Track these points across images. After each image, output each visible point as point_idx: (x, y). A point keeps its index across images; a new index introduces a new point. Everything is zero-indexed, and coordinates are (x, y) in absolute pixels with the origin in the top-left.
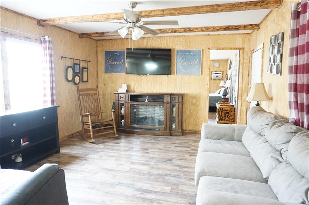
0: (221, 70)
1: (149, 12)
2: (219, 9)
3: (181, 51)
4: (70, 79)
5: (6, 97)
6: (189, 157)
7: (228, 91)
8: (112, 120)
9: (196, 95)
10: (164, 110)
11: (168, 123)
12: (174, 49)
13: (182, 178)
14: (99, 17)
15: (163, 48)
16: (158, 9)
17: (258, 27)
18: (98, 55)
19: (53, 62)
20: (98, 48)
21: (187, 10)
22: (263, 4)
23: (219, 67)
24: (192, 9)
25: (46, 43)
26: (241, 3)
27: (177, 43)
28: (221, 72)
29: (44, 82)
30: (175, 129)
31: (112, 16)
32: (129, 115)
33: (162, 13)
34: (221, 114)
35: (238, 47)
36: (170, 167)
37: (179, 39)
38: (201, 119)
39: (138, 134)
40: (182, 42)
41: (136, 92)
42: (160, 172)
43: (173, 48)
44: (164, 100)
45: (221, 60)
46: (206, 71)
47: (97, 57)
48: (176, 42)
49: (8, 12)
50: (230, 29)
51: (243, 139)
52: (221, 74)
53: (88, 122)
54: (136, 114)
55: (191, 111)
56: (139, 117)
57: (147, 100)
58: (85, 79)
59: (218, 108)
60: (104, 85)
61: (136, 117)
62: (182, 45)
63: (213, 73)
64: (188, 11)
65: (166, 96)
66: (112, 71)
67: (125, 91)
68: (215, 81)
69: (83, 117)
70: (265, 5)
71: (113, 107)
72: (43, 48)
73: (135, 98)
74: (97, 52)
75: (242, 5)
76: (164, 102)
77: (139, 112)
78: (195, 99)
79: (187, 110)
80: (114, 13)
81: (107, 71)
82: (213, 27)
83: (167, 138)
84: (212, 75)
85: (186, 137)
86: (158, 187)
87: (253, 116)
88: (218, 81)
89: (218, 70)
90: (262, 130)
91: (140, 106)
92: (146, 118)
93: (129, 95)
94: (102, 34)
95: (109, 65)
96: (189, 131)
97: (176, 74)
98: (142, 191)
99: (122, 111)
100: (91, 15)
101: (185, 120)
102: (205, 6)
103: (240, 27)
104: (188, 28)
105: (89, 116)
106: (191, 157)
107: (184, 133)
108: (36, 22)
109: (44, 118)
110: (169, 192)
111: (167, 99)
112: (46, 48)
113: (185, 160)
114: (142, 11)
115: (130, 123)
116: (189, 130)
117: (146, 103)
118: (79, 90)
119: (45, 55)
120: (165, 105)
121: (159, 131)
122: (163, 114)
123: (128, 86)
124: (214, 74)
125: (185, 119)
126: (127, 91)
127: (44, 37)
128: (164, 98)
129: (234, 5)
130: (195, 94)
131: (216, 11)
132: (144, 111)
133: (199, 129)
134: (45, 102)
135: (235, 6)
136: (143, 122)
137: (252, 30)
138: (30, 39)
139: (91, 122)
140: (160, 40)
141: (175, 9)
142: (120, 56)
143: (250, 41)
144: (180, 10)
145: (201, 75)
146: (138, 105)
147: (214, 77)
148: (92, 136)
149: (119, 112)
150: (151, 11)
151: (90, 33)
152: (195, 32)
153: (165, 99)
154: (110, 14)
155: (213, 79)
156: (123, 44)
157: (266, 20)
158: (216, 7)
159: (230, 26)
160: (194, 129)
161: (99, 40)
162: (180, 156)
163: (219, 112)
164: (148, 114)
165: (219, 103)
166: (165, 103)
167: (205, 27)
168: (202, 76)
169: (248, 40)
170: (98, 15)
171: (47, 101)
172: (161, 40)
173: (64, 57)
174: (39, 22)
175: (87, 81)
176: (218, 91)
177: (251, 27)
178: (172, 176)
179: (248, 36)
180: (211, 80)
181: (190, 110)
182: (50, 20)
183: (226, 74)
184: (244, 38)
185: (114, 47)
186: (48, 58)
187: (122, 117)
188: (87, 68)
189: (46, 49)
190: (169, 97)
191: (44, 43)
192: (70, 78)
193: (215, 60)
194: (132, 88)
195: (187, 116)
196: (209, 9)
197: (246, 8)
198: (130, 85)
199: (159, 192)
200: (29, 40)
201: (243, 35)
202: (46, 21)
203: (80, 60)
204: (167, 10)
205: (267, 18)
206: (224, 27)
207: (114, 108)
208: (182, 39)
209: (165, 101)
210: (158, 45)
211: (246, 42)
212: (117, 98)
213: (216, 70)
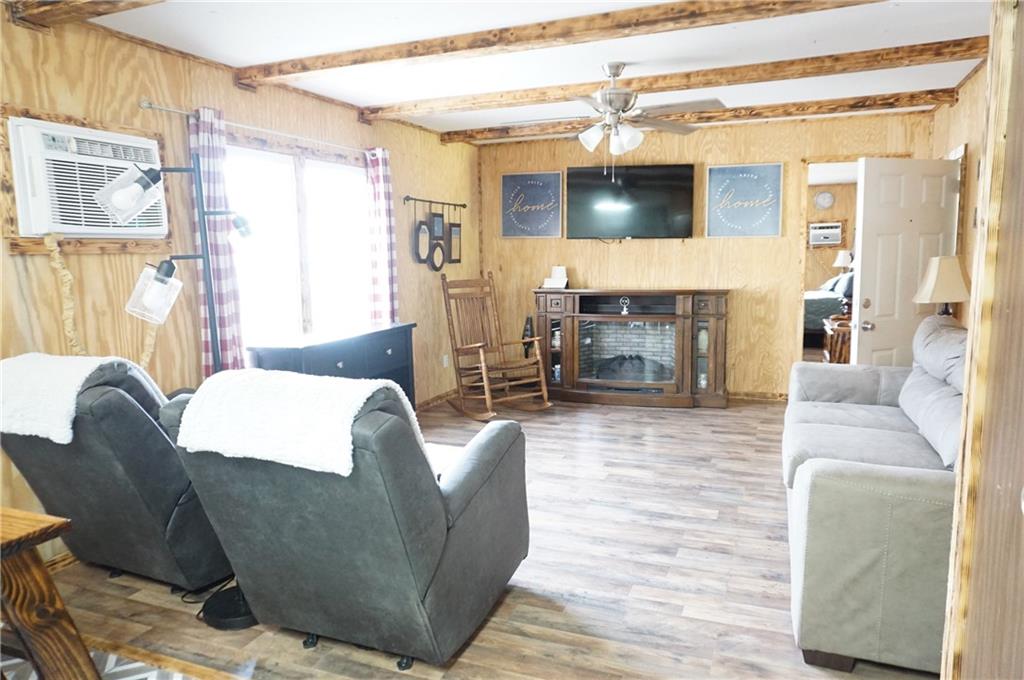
0: (838, 216)
1: (650, 80)
2: (839, 66)
3: (722, 171)
4: (424, 256)
5: (304, 301)
6: (755, 454)
8: (537, 363)
9: (766, 295)
10: (673, 337)
11: (685, 371)
12: (702, 164)
13: (742, 495)
14: (517, 97)
15: (668, 163)
16: (673, 71)
17: (952, 97)
18: (483, 186)
19: (392, 213)
20: (483, 167)
21: (751, 73)
22: (958, 49)
23: (832, 207)
24: (765, 71)
25: (378, 165)
26: (897, 50)
27: (710, 146)
28: (840, 224)
29: (375, 265)
30: (706, 389)
31: (551, 94)
32: (576, 351)
33: (684, 81)
34: (841, 349)
35: (893, 151)
36: (706, 473)
37: (717, 136)
38: (780, 363)
39: (603, 404)
40: (723, 145)
41: (591, 288)
42: (686, 483)
43: (699, 160)
44: (675, 309)
45: (839, 185)
46: (795, 223)
47: (480, 193)
48: (707, 143)
49: (306, 99)
50: (868, 106)
51: (901, 400)
52: (838, 231)
53: (477, 368)
54: (594, 348)
55: (752, 340)
56: (603, 356)
57: (625, 309)
58: (455, 256)
59: (830, 332)
60: (501, 269)
61: (592, 359)
62: (723, 151)
63: (812, 225)
64: (754, 75)
65: (681, 297)
66: (524, 232)
67: (564, 285)
68: (818, 251)
69: (458, 356)
70: (965, 51)
71: (526, 330)
72: (370, 180)
73: (590, 303)
74: (480, 179)
75: (900, 55)
76: (674, 314)
77: (601, 344)
78: (762, 307)
79: (738, 337)
80: (559, 87)
81: (509, 230)
82: (817, 103)
83: (685, 412)
84: (809, 233)
85: (739, 412)
86: (689, 509)
87: (929, 339)
88: (829, 251)
89: (828, 217)
90: (948, 372)
91: (605, 327)
92: (622, 359)
93: (577, 297)
94: (505, 131)
95: (514, 214)
96: (745, 398)
97: (709, 235)
98: (651, 516)
99: (557, 343)
100: (497, 93)
101: (734, 365)
102: (801, 60)
103: (897, 100)
104: (746, 109)
105: (481, 351)
106: (760, 455)
107: (730, 401)
108: (354, 115)
109: (389, 352)
110: (715, 518)
111: (683, 306)
112: (378, 177)
113: (744, 460)
114: (633, 79)
115: (580, 373)
116: (747, 395)
117: (624, 317)
118: (446, 285)
119: (376, 196)
120: (679, 322)
121: (661, 395)
122: (670, 348)
123: (570, 273)
124: (815, 228)
125: (733, 361)
126: (567, 287)
127: (373, 152)
128: (675, 305)
129: (878, 55)
130: (763, 293)
131: (831, 71)
132: (618, 340)
133: (775, 392)
134: (376, 315)
135: (882, 59)
136: (614, 371)
137: (933, 106)
138: (345, 158)
139: (487, 366)
140: (661, 141)
141: (721, 72)
142: (546, 186)
143: (930, 134)
144: (734, 74)
145: (783, 236)
146: (599, 323)
147: (817, 238)
148: (489, 403)
149: (548, 345)
150: (656, 79)
151: (472, 130)
152: (767, 117)
153: (677, 306)
154: (548, 88)
155: (812, 247)
156: (554, 154)
157: (973, 78)
158: (828, 63)
159: (868, 98)
160: (760, 390)
161: (485, 145)
162: (729, 452)
163: (834, 344)
164: (628, 348)
165: (833, 320)
166: (679, 316)
167: (794, 105)
168: (785, 239)
169: (925, 129)
170: (517, 91)
171: (380, 312)
172: (664, 140)
173: (412, 199)
174: (362, 114)
175: (459, 261)
176: (830, 284)
177: (932, 98)
178: (717, 490)
179: (925, 120)
181: (748, 338)
182: (389, 108)
184: (913, 124)
185: (529, 163)
186: (382, 204)
187: (556, 358)
188: (459, 226)
189: (378, 181)
190: (691, 299)
191: (374, 167)
192: (424, 254)
193: (819, 186)
194: (580, 277)
195: (740, 353)
196: (809, 67)
197: (911, 61)
198: (575, 270)
199: (691, 518)
200: (344, 161)
201: (907, 116)
202: (380, 112)
203: (443, 204)
204: (698, 73)
205: (976, 75)
206: (852, 103)
207: (529, 333)
208: (724, 134)
209: (679, 312)
210: (654, 154)
211: (916, 136)
212: (542, 304)
213: (821, 216)
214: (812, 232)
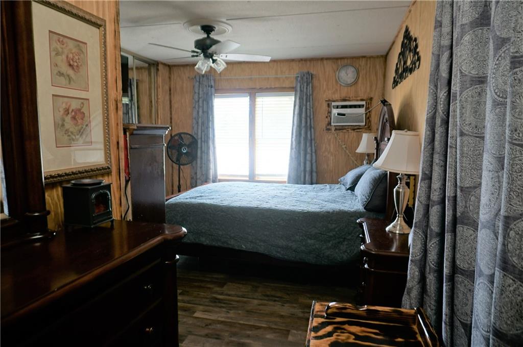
0: (362, 95)
7: (398, 193)
23: (355, 83)
28: (364, 103)
45: (364, 58)
52: (363, 110)
63: (333, 104)
68: (341, 133)
84: (330, 112)
88: (353, 134)
89: (352, 95)
124: (338, 107)
147: (339, 118)
155: (333, 129)
180: (329, 130)
183: (384, 102)
193: (342, 58)
213: (344, 93)
214: (335, 112)
